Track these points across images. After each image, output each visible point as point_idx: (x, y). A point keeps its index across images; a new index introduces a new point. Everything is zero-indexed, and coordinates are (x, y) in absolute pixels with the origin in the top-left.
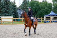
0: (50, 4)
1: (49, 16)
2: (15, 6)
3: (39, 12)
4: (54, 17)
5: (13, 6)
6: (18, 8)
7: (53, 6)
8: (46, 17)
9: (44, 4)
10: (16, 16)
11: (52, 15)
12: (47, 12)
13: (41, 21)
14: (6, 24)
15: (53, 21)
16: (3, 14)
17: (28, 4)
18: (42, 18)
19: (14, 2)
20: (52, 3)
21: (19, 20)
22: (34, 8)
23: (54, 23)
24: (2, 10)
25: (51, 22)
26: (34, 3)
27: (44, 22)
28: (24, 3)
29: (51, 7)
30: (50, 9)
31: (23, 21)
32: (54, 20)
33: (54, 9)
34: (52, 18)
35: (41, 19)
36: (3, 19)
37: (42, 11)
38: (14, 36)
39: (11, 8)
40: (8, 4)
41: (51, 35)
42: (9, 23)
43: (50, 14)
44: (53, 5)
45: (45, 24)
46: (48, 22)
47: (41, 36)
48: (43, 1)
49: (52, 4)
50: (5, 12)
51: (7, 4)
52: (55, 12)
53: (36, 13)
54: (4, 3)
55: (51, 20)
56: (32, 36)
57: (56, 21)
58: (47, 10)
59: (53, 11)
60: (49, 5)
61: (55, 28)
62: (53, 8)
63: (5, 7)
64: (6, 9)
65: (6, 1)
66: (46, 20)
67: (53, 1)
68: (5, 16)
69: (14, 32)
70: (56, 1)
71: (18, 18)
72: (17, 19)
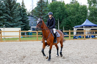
0: (84, 7)
1: (83, 27)
2: (24, 10)
3: (64, 22)
4: (91, 29)
5: (20, 10)
6: (29, 14)
7: (89, 11)
8: (78, 30)
9: (74, 7)
10: (25, 27)
11: (87, 26)
12: (79, 21)
13: (68, 37)
14: (8, 40)
15: (88, 35)
16: (4, 24)
17: (46, 7)
18: (70, 31)
19: (23, 3)
20: (88, 5)
21: (31, 34)
22: (56, 13)
23: (91, 40)
24: (2, 17)
25: (86, 37)
26: (57, 6)
27: (74, 38)
28: (39, 5)
29: (86, 11)
30: (84, 16)
31: (37, 35)
32: (91, 35)
33: (91, 15)
34: (87, 31)
35: (68, 33)
36: (4, 32)
37: (70, 19)
38: (23, 60)
39: (18, 14)
40: (12, 6)
41: (86, 59)
42: (14, 39)
43: (84, 24)
44: (90, 9)
45: (76, 40)
46: (80, 37)
47: (68, 61)
48: (72, 3)
49: (88, 7)
50: (7, 21)
51: (11, 8)
52: (92, 20)
53: (60, 22)
54: (6, 5)
55: (86, 34)
56: (54, 62)
57: (95, 36)
58: (78, 17)
59: (89, 20)
60: (81, 9)
61: (92, 47)
62: (89, 14)
63: (7, 13)
64: (9, 15)
65: (9, 2)
66: (77, 34)
67: (88, 3)
68: (7, 27)
69: (23, 54)
70: (94, 3)
71: (29, 31)
72: (27, 33)
